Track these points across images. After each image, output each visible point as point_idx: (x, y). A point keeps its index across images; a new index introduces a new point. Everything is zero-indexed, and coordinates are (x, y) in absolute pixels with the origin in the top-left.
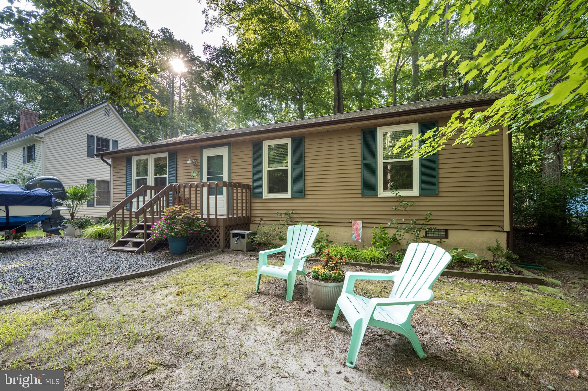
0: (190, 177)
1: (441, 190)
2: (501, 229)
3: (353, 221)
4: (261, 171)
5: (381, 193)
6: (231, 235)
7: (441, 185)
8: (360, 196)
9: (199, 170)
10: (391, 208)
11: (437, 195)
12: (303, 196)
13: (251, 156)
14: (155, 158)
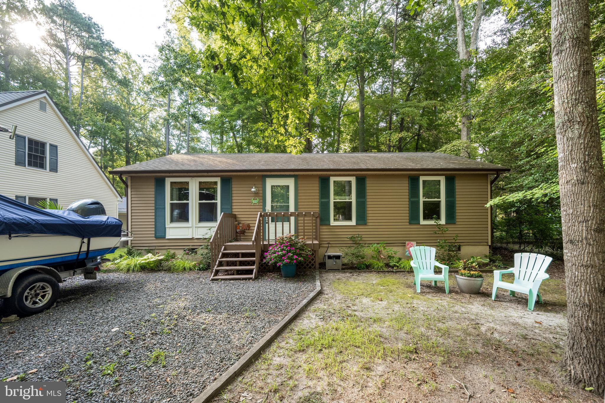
0: (250, 204)
1: (457, 220)
2: (486, 244)
3: (407, 242)
4: (329, 202)
5: (423, 222)
6: (327, 257)
7: (457, 217)
8: (408, 224)
9: (261, 198)
10: (432, 232)
11: (454, 224)
12: (365, 224)
13: (318, 188)
14: (200, 182)
